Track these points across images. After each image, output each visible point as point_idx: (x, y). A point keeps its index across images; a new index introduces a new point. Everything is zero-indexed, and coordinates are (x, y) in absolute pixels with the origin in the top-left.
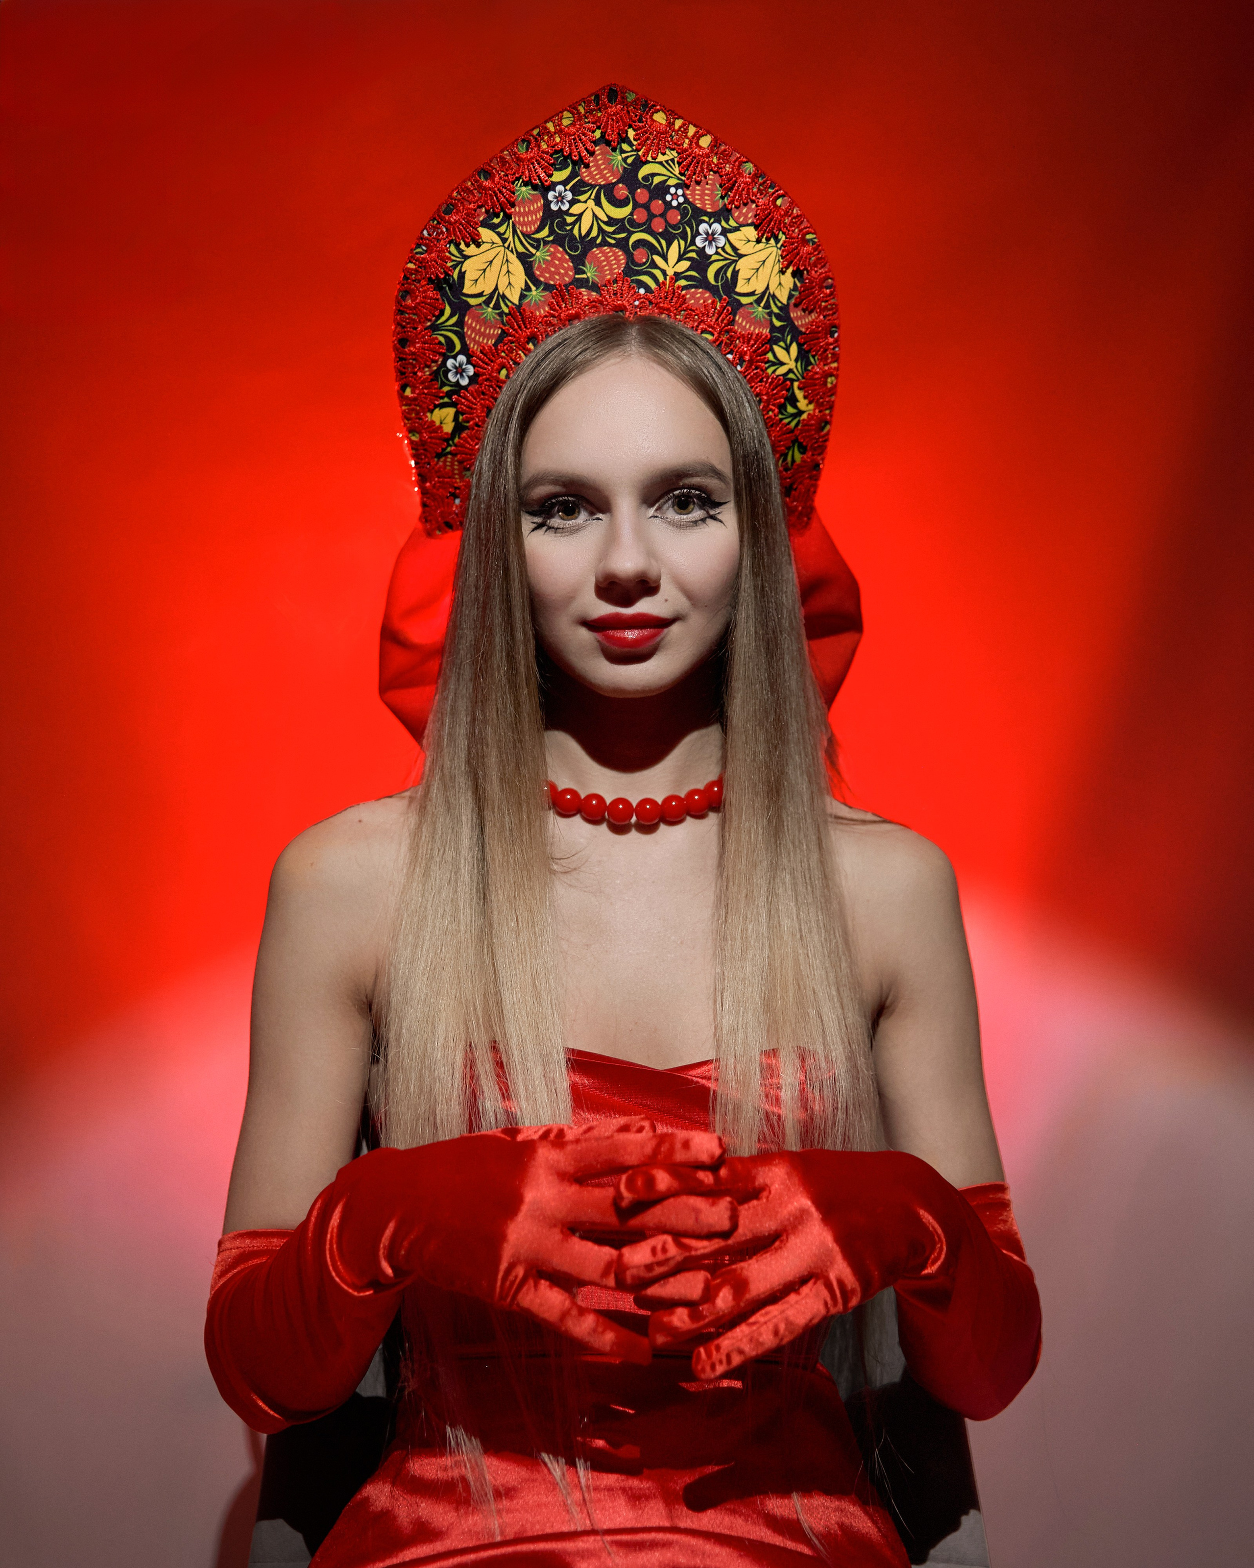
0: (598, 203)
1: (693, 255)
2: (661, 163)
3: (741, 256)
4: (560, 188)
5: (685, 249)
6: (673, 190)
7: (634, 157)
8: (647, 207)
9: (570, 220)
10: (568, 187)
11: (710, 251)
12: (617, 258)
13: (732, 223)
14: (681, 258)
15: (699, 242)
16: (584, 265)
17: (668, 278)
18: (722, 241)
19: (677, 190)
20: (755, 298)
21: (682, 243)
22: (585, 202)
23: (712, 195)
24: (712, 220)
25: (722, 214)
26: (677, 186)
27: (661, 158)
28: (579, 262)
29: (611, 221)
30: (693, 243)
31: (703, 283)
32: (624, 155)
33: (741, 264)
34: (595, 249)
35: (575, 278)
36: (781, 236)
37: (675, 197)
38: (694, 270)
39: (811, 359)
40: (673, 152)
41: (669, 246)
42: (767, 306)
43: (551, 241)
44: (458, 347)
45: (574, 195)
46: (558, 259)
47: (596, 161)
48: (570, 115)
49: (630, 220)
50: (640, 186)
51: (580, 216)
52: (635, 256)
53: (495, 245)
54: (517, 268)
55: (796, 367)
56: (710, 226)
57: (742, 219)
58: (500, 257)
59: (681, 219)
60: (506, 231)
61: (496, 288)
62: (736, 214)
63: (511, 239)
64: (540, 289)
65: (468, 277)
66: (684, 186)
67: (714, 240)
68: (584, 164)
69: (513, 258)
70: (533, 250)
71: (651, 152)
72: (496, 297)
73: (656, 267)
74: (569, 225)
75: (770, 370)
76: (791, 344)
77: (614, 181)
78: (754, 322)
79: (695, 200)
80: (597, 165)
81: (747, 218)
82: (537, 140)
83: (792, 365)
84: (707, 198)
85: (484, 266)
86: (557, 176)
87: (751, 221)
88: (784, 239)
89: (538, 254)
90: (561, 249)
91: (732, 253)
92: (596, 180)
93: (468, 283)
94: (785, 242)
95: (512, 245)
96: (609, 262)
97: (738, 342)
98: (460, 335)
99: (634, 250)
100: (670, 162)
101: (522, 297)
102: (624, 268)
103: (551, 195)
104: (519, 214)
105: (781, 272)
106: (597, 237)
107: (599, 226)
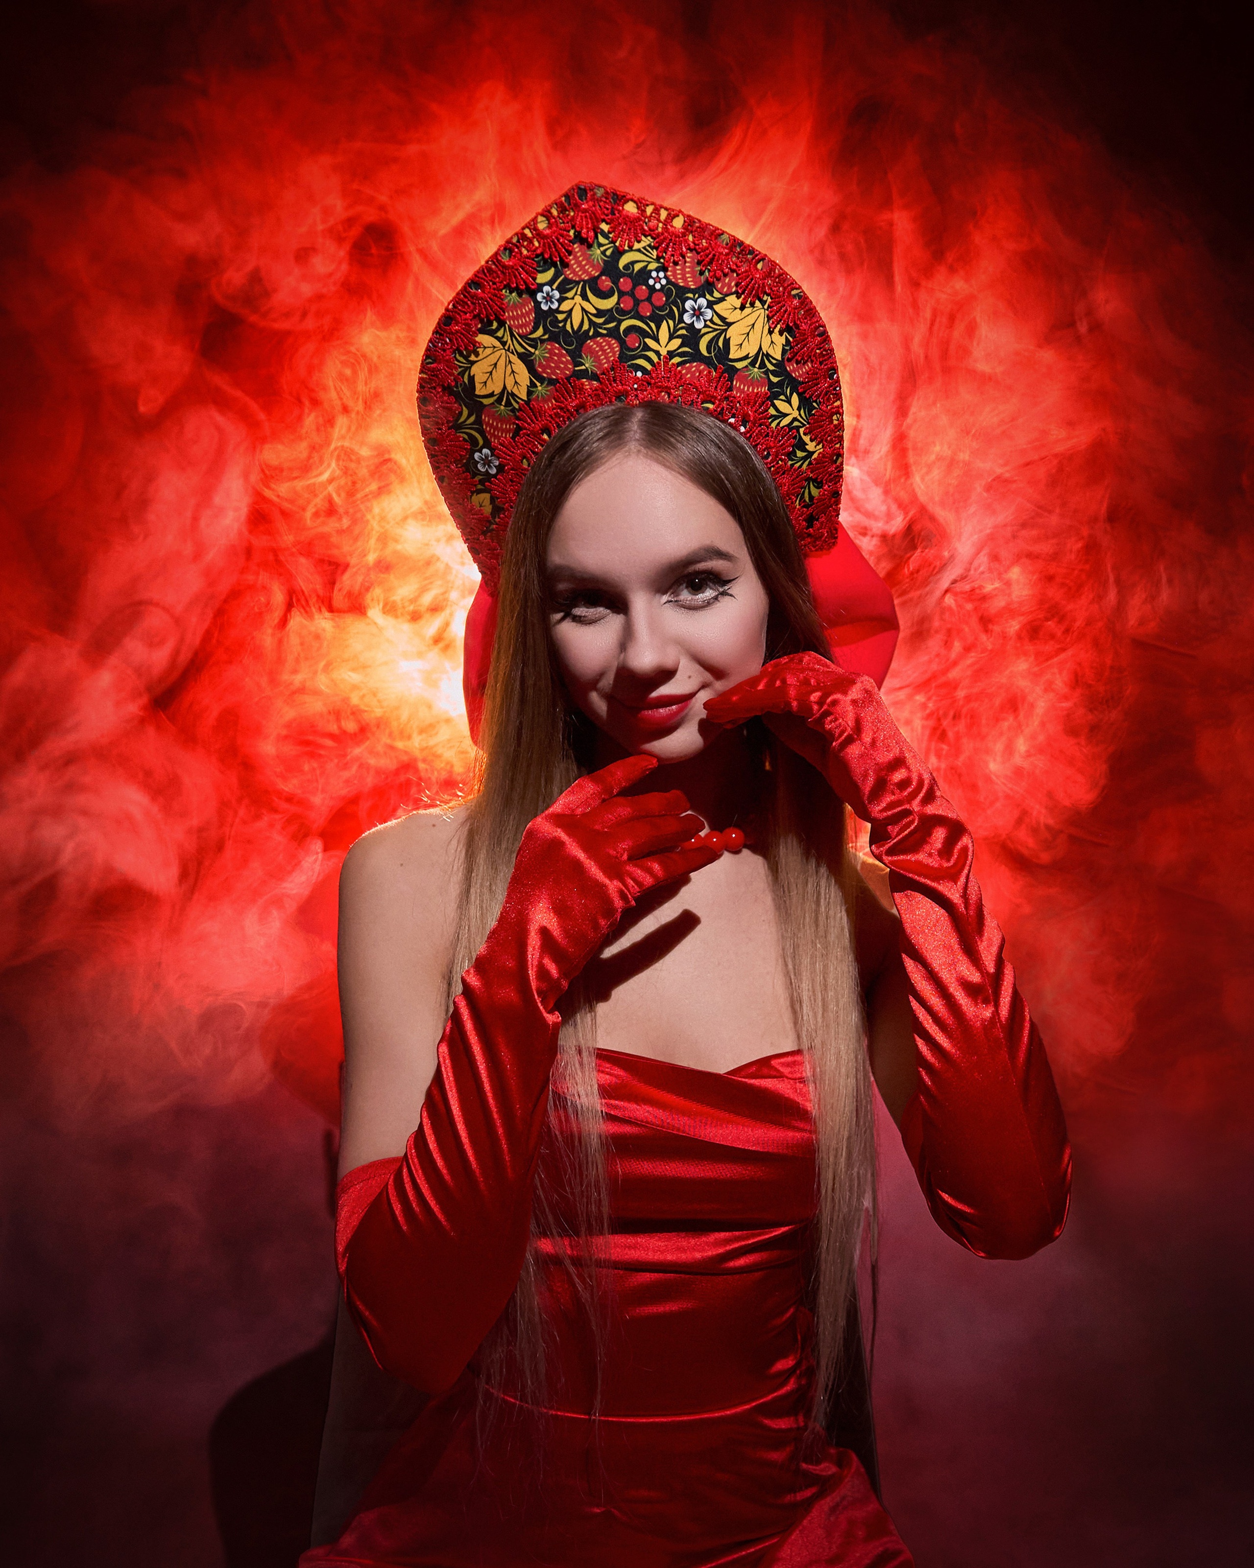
0: (585, 297)
1: (684, 332)
2: (639, 250)
3: (729, 324)
4: (546, 288)
5: (675, 327)
6: (654, 274)
7: (611, 249)
8: (632, 294)
9: (561, 317)
10: (554, 287)
11: (699, 325)
12: (610, 346)
13: (717, 294)
14: (671, 337)
15: (687, 318)
16: (581, 357)
17: (662, 357)
18: (709, 314)
19: (658, 273)
20: (749, 360)
21: (671, 322)
22: (573, 298)
23: (693, 272)
24: (697, 296)
25: (706, 288)
26: (657, 270)
27: (637, 246)
28: (576, 357)
29: (600, 313)
30: (681, 320)
31: (696, 356)
32: (602, 249)
33: (731, 332)
34: (589, 341)
35: (574, 370)
36: (765, 298)
37: (658, 281)
38: (686, 346)
39: (814, 404)
40: (649, 238)
41: (658, 327)
42: (763, 365)
43: (547, 339)
44: (481, 442)
45: (560, 293)
46: (555, 354)
47: (576, 258)
48: (544, 219)
49: (617, 308)
50: (621, 275)
51: (570, 313)
52: (628, 343)
53: (496, 349)
54: (520, 367)
55: (800, 415)
56: (696, 302)
57: (725, 290)
58: (503, 359)
59: (667, 300)
60: (504, 335)
61: (505, 387)
62: (719, 286)
63: (510, 341)
64: (545, 385)
65: (477, 379)
66: (664, 269)
67: (701, 314)
68: (566, 265)
69: (514, 358)
70: (532, 350)
71: (627, 242)
72: (505, 395)
73: (650, 349)
74: (561, 322)
75: (774, 425)
76: (791, 394)
77: (596, 274)
78: (752, 383)
79: (677, 279)
80: (579, 263)
81: (730, 287)
82: (518, 248)
83: (795, 414)
84: (688, 275)
85: (490, 369)
86: (542, 278)
87: (734, 290)
88: (769, 300)
89: (537, 352)
90: (557, 345)
91: (720, 323)
92: (580, 276)
93: (478, 386)
94: (771, 303)
95: (512, 347)
96: (604, 351)
97: (738, 405)
98: (482, 432)
99: (626, 337)
100: (647, 248)
101: (529, 393)
102: (619, 355)
103: (539, 297)
104: (514, 318)
105: (771, 332)
106: (589, 329)
107: (589, 319)
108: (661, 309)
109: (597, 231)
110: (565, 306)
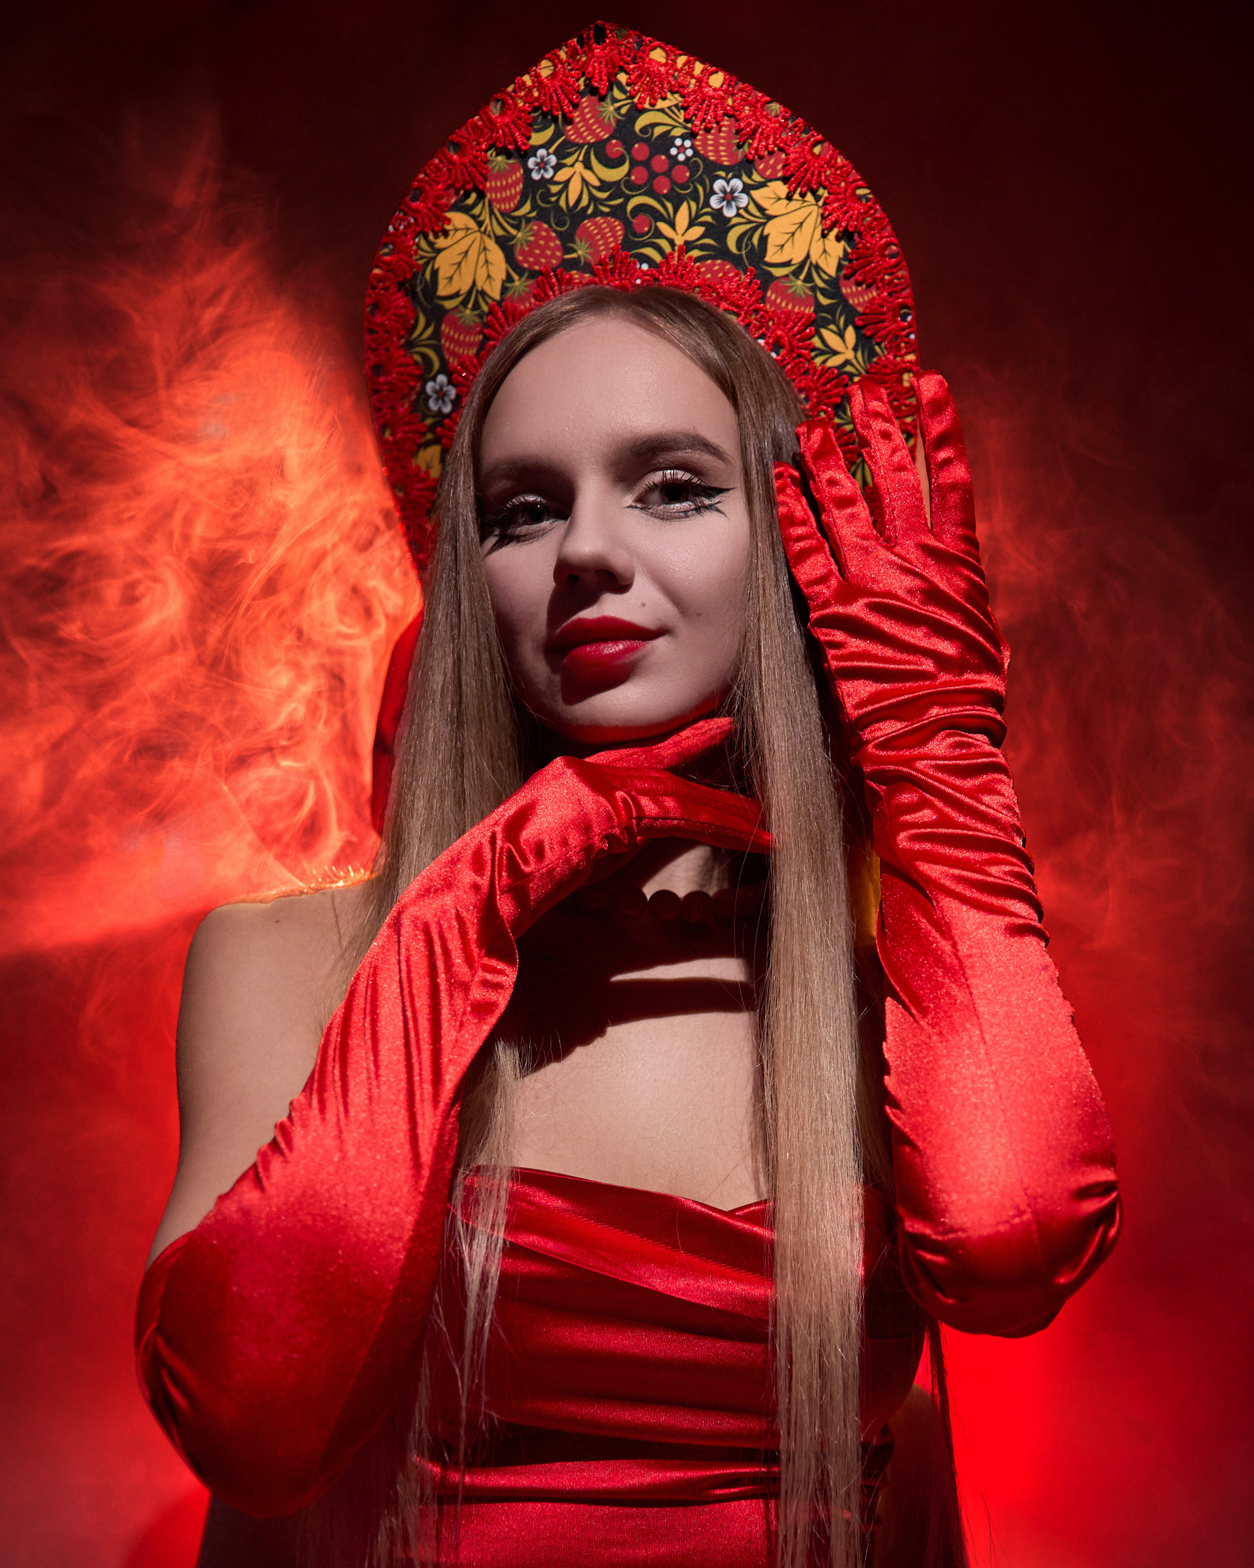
0: (588, 166)
1: (708, 218)
2: (662, 110)
3: (770, 218)
4: (542, 152)
5: (698, 210)
6: (678, 142)
7: (628, 106)
8: (647, 164)
9: (554, 189)
10: (552, 150)
11: (729, 213)
12: (613, 229)
13: (757, 177)
14: (691, 224)
15: (714, 202)
16: (574, 242)
17: (677, 248)
18: (744, 200)
19: (683, 141)
20: (792, 268)
21: (693, 205)
22: (572, 166)
23: (728, 146)
24: (730, 175)
25: (745, 166)
26: (683, 137)
27: (660, 104)
28: (567, 240)
29: (604, 186)
30: (707, 204)
31: (722, 252)
32: (617, 105)
33: (770, 228)
34: (586, 222)
35: (564, 259)
36: (821, 191)
37: (683, 150)
38: (711, 238)
39: (877, 348)
40: (676, 96)
41: (676, 209)
42: (809, 279)
43: (534, 218)
44: (437, 365)
45: (558, 159)
46: (543, 238)
47: (582, 115)
48: (550, 64)
49: (627, 182)
50: (638, 139)
51: (566, 183)
52: (634, 226)
53: (470, 232)
54: (496, 255)
55: (856, 358)
56: (728, 182)
57: (768, 173)
58: (476, 244)
59: (691, 176)
60: (481, 213)
61: (474, 284)
62: (761, 167)
63: (487, 221)
64: (523, 279)
65: (441, 275)
66: (692, 135)
67: (734, 199)
68: (568, 121)
69: (491, 244)
70: (513, 232)
71: (648, 99)
72: (475, 294)
73: (661, 236)
74: (554, 195)
75: (818, 361)
76: (846, 327)
77: (605, 137)
78: (794, 299)
79: (707, 151)
80: (584, 120)
81: (775, 172)
82: (512, 98)
83: (849, 355)
84: (722, 148)
85: (459, 259)
86: (537, 138)
87: (780, 174)
88: (826, 194)
89: (520, 235)
90: (546, 226)
91: (758, 214)
92: (584, 138)
93: (442, 283)
94: (827, 198)
95: (489, 228)
96: (604, 236)
97: (771, 323)
98: (438, 350)
99: (633, 217)
100: (673, 108)
101: (504, 290)
102: (622, 240)
103: (531, 163)
104: (495, 190)
105: (824, 236)
106: (588, 206)
107: (590, 193)
108: (684, 187)
109: (613, 82)
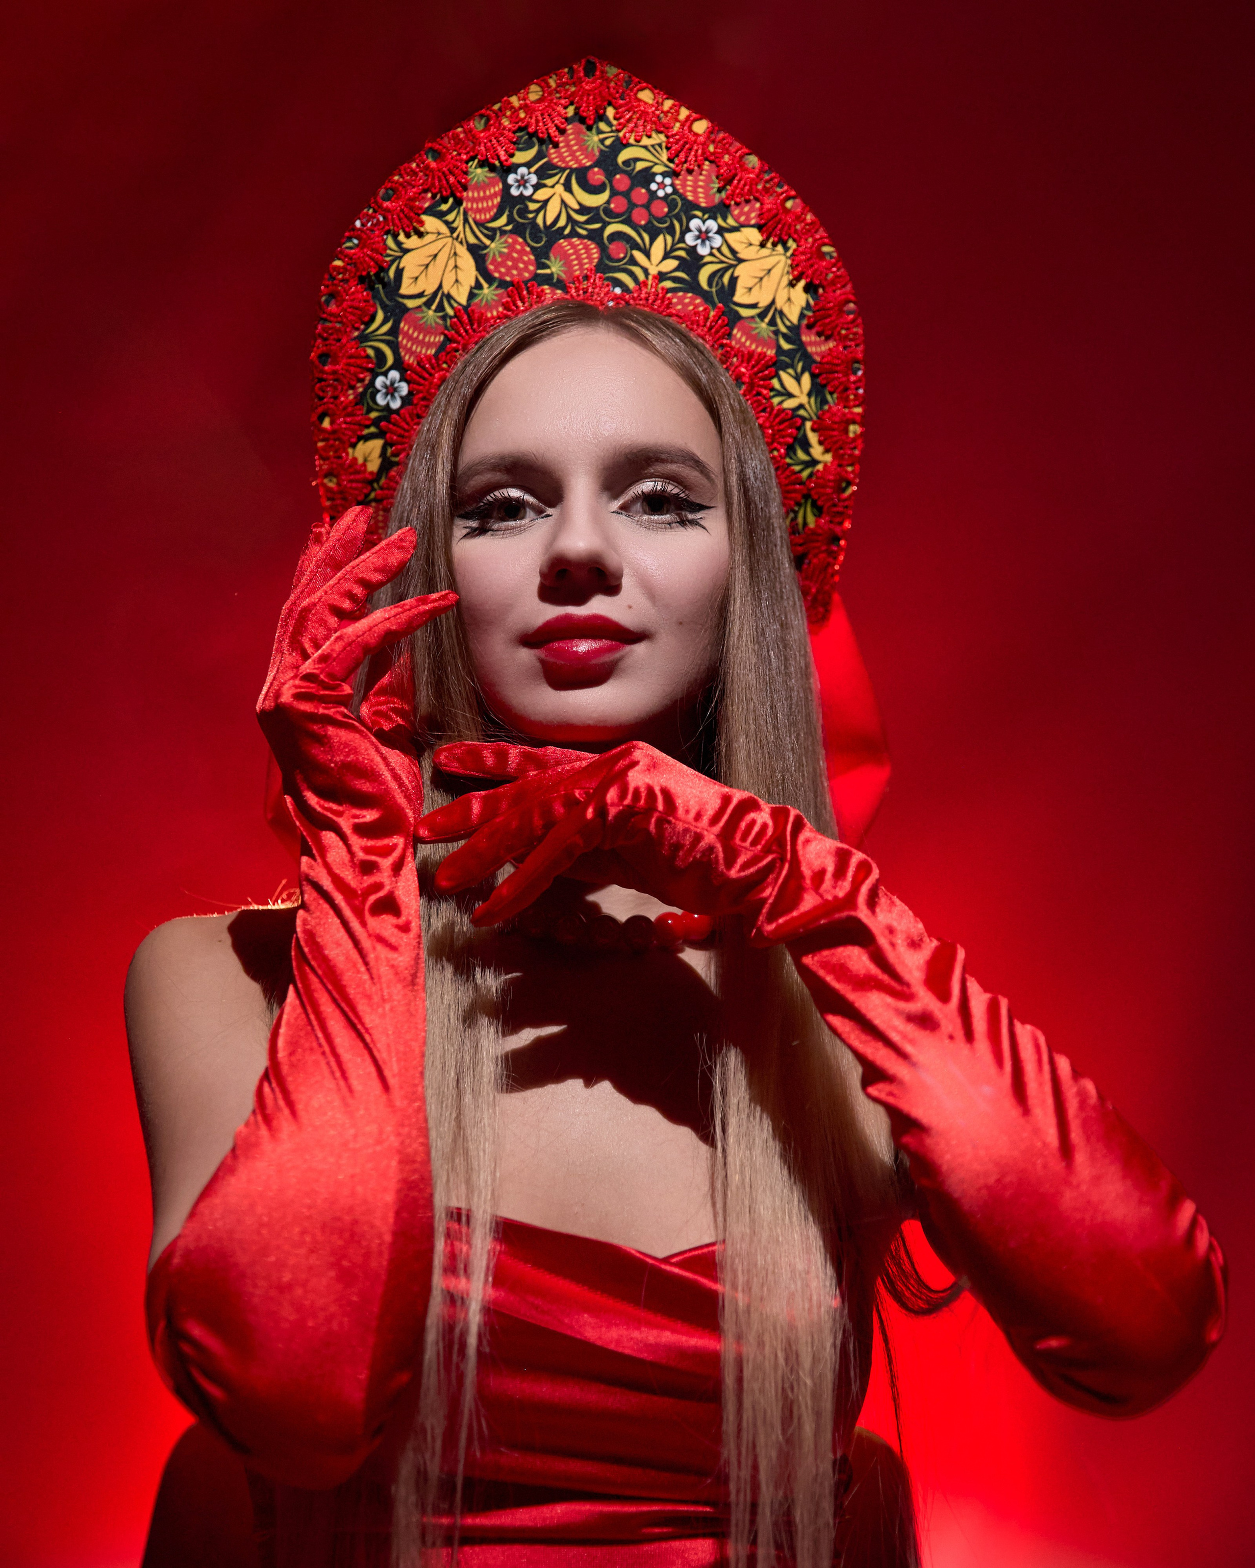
0: (568, 188)
1: (682, 253)
2: (645, 147)
3: (741, 261)
4: (523, 170)
5: (673, 245)
6: (659, 179)
7: (613, 139)
8: (627, 194)
10: (533, 169)
11: (703, 251)
12: (588, 251)
13: (731, 221)
14: (666, 256)
15: (690, 239)
16: (548, 258)
17: (650, 277)
18: (717, 241)
19: (664, 178)
20: (758, 311)
21: (669, 239)
22: (553, 186)
23: (707, 188)
24: (706, 216)
25: (721, 210)
26: (664, 175)
27: (645, 141)
28: (541, 256)
29: (583, 210)
30: (682, 240)
31: (693, 286)
32: (602, 136)
33: (740, 270)
34: (562, 241)
35: (536, 274)
36: (790, 243)
37: (662, 187)
38: (683, 271)
39: (828, 397)
40: (661, 135)
41: (652, 241)
42: (773, 323)
43: (510, 230)
44: (390, 360)
45: (539, 179)
46: (516, 251)
47: (567, 141)
48: (538, 89)
49: (606, 209)
50: (620, 171)
51: (545, 203)
52: (610, 251)
53: (441, 236)
54: (467, 262)
55: (809, 403)
56: (704, 222)
57: (743, 219)
58: (447, 249)
59: (669, 212)
60: (454, 220)
61: (440, 287)
62: (736, 212)
63: (461, 229)
64: (493, 287)
65: (406, 274)
66: (674, 174)
67: (709, 239)
68: (553, 144)
69: (462, 250)
70: (488, 243)
71: (633, 134)
72: (440, 297)
73: (636, 263)
74: (531, 212)
75: (776, 401)
76: (802, 373)
77: (588, 164)
78: (757, 339)
79: (686, 191)
80: (568, 145)
81: (749, 218)
82: (497, 116)
83: (804, 399)
84: (701, 190)
85: (426, 261)
86: (521, 157)
87: (754, 222)
88: (795, 247)
89: (493, 245)
90: (520, 240)
91: (729, 255)
92: (567, 163)
93: (406, 282)
94: (795, 250)
95: (462, 236)
96: (579, 258)
98: (393, 346)
99: (610, 243)
100: (657, 147)
101: (471, 296)
102: (597, 263)
103: (511, 179)
104: (472, 200)
105: (790, 286)
106: (565, 227)
107: (568, 215)
108: (661, 221)
109: (600, 114)
110: (541, 195)
